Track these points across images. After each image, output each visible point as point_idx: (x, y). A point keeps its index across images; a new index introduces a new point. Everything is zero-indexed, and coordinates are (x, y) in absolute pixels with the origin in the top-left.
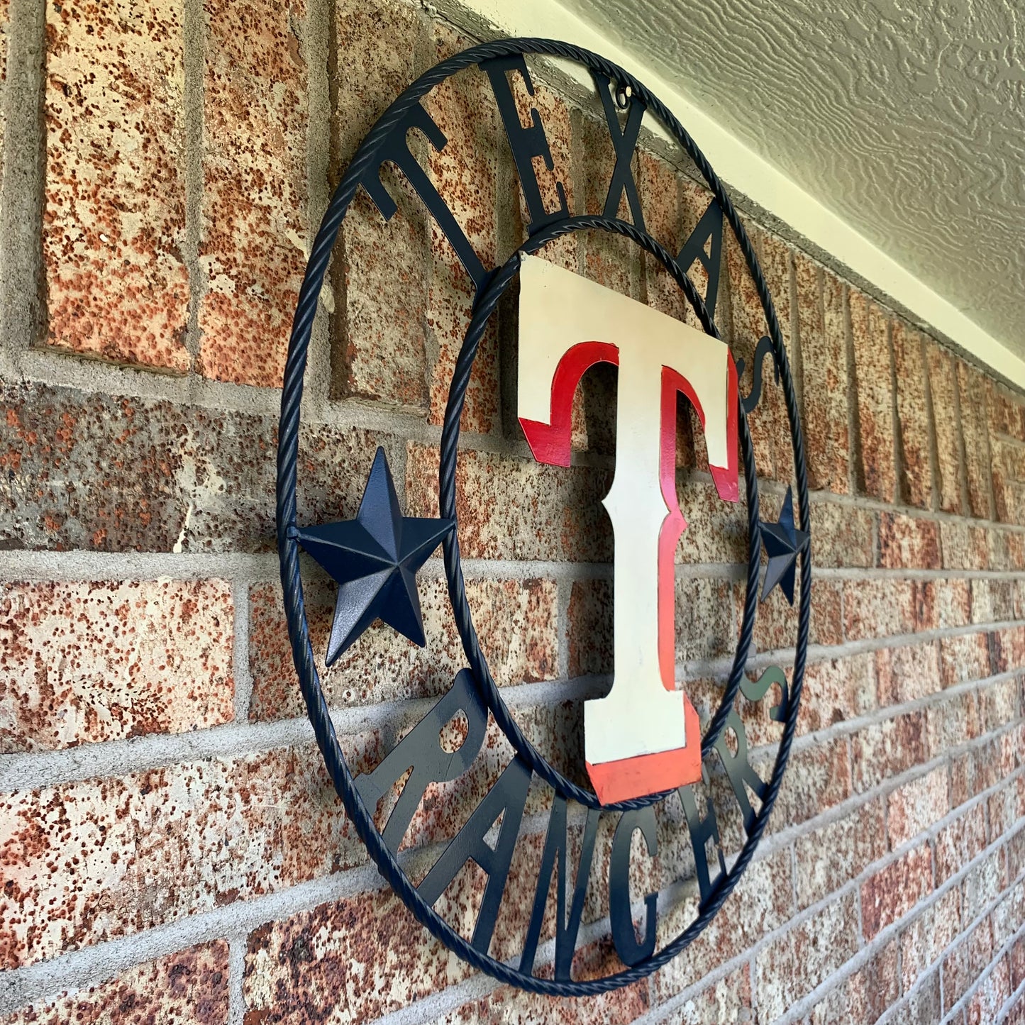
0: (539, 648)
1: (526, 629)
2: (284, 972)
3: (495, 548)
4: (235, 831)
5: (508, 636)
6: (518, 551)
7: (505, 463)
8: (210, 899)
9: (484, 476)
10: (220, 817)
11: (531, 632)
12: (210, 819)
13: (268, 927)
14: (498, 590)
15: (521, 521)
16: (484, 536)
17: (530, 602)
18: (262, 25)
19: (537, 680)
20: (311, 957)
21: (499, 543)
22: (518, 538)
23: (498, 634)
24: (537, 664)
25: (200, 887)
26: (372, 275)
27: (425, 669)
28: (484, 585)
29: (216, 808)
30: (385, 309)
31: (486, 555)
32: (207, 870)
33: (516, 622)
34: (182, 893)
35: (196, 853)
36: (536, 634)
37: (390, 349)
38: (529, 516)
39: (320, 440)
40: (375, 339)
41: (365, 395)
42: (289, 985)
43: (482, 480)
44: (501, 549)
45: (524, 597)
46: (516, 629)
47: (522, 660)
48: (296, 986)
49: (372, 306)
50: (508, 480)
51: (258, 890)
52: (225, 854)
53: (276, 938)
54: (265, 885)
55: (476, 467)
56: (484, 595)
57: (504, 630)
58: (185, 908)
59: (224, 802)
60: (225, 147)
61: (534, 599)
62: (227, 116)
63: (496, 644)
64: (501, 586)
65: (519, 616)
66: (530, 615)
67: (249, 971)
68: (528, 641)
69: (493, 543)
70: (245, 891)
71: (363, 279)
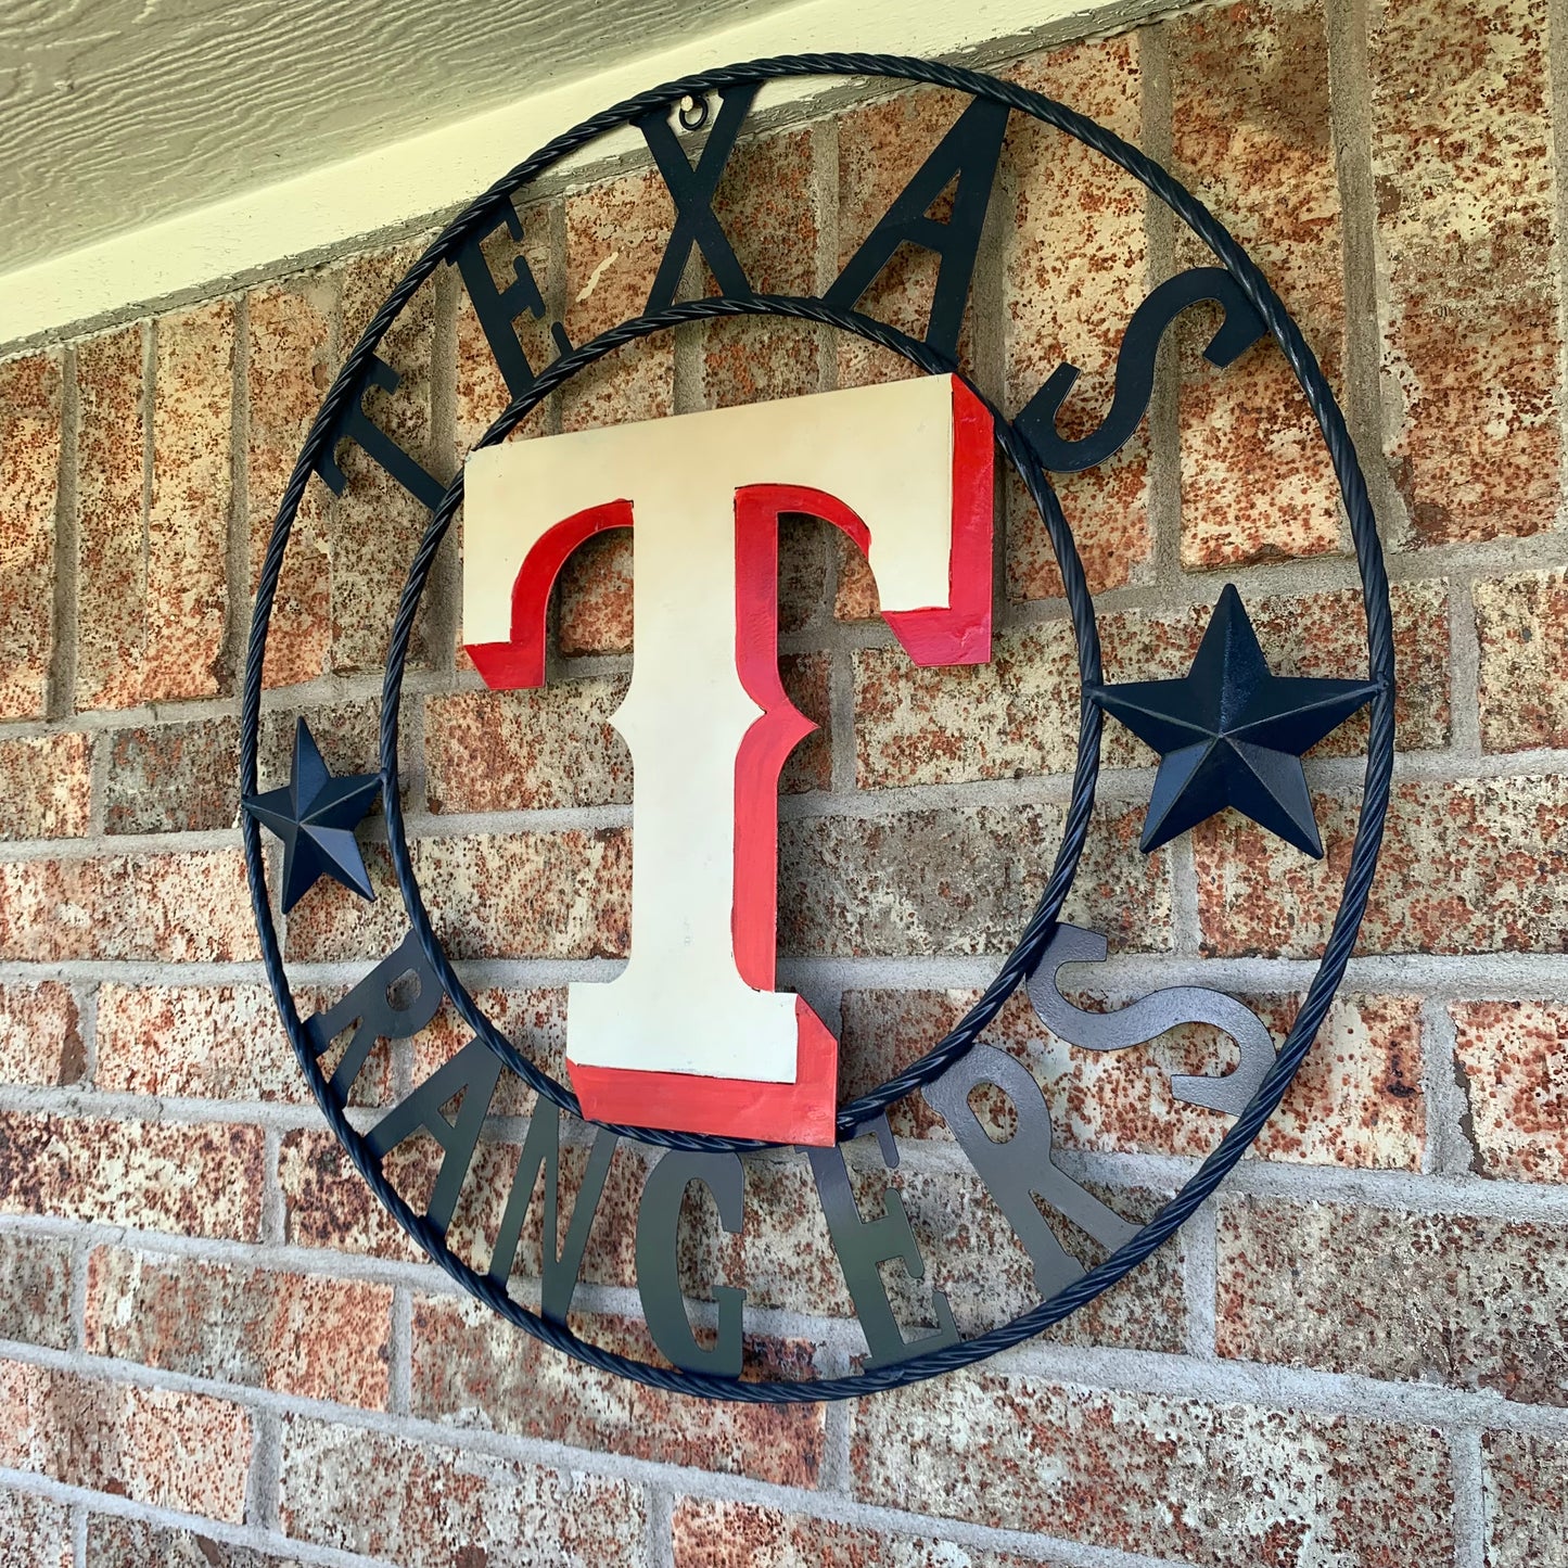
0: (617, 915)
1: (597, 891)
2: (312, 1174)
3: (550, 795)
4: (276, 1046)
5: (567, 899)
6: (582, 795)
7: (555, 691)
8: (257, 1093)
9: (526, 712)
10: (266, 1031)
11: (605, 895)
12: (260, 1031)
13: (301, 1132)
14: (554, 844)
15: (584, 758)
16: (531, 781)
17: (604, 858)
18: (293, 378)
19: (612, 956)
20: (336, 1173)
21: (554, 788)
22: (584, 778)
23: (552, 897)
24: (614, 936)
25: (250, 1080)
26: (364, 550)
27: (450, 931)
28: (532, 840)
29: (263, 1024)
30: (377, 576)
31: (536, 804)
32: (256, 1070)
33: (582, 882)
34: (239, 1080)
35: (249, 1055)
36: (615, 897)
37: (382, 615)
38: (598, 750)
39: (342, 716)
40: (363, 611)
41: (345, 669)
42: (315, 1187)
43: (523, 719)
44: (559, 794)
45: (596, 852)
46: (583, 891)
47: (590, 930)
48: (321, 1190)
49: (361, 581)
50: (562, 710)
51: (290, 1098)
52: (267, 1061)
53: (306, 1144)
54: (296, 1096)
55: (514, 706)
56: (532, 851)
57: (562, 892)
58: (239, 1094)
59: (269, 1021)
60: (266, 500)
61: (612, 854)
62: (265, 474)
63: (548, 908)
64: (559, 840)
65: (587, 874)
66: (605, 874)
67: (283, 1160)
68: (600, 906)
69: (545, 790)
70: (279, 1095)
71: (353, 558)
